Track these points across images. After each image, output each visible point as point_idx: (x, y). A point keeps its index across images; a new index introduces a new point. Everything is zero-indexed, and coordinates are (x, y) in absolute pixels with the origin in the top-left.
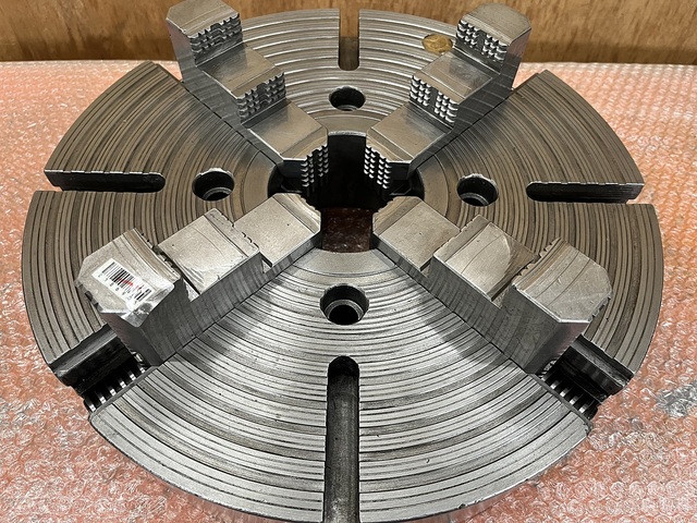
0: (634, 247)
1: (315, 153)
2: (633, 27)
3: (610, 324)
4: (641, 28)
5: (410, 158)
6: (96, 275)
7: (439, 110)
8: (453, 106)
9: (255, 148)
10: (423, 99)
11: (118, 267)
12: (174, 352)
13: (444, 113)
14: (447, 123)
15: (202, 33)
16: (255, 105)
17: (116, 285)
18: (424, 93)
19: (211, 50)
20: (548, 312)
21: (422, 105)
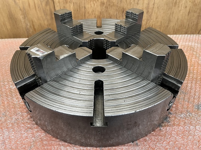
0: (178, 57)
1: (91, 40)
2: (173, 30)
3: (174, 72)
4: (175, 30)
5: (115, 40)
6: (31, 50)
7: (123, 31)
8: (126, 28)
9: (75, 41)
10: (118, 29)
11: (38, 49)
12: (50, 80)
13: (124, 31)
14: (125, 34)
15: (63, 14)
16: (75, 31)
17: (37, 52)
18: (118, 27)
19: (65, 19)
20: (154, 54)
21: (118, 31)
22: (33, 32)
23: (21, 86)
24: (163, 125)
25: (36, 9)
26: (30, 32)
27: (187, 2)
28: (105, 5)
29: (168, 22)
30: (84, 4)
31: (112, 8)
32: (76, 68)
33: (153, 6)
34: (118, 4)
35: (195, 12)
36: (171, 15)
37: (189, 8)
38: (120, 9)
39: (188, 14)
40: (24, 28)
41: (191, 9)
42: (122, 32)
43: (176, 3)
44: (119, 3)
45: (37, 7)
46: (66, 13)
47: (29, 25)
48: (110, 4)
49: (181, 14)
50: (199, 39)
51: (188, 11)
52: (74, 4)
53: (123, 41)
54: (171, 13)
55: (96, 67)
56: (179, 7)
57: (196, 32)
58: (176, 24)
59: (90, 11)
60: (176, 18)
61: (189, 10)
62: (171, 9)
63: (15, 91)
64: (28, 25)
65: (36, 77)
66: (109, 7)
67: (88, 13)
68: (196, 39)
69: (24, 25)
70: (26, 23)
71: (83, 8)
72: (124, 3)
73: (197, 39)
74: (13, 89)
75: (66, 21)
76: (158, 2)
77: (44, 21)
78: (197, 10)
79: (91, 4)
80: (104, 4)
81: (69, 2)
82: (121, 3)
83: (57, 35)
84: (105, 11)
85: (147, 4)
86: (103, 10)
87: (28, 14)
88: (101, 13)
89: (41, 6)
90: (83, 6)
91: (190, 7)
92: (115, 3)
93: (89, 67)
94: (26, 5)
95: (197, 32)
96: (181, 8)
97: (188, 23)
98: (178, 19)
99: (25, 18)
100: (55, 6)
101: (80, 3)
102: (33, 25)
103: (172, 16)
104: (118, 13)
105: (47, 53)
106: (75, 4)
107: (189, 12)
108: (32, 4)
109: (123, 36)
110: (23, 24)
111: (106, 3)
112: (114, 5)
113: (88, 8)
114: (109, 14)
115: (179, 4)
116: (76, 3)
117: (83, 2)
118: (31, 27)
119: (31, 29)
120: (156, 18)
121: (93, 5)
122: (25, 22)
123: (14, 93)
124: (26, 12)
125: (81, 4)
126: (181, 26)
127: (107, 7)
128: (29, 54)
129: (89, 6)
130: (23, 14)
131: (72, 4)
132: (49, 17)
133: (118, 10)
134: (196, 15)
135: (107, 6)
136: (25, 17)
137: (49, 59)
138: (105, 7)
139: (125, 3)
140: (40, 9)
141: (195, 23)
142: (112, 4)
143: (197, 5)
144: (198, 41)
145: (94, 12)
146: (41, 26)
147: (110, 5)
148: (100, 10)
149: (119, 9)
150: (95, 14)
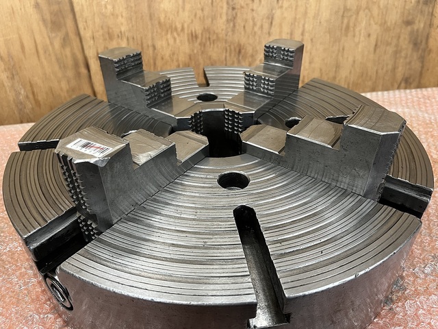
1: (195, 114)
3: (404, 170)
5: (253, 110)
6: (69, 146)
7: (264, 88)
8: (272, 82)
9: (157, 120)
10: (253, 85)
11: (84, 141)
12: (120, 218)
13: (267, 89)
14: (270, 95)
15: (121, 58)
16: (155, 96)
17: (84, 149)
18: (253, 81)
19: (126, 71)
20: (372, 131)
21: (253, 90)
22: (33, 109)
23: (42, 244)
24: (394, 298)
25: (38, 57)
26: (27, 111)
27: (370, 25)
28: (199, 40)
29: (334, 69)
30: (153, 39)
31: (216, 45)
32: (177, 183)
33: (301, 37)
34: (226, 35)
35: (388, 44)
36: (340, 54)
37: (375, 37)
38: (232, 47)
39: (375, 50)
40: (12, 102)
41: (380, 38)
42: (263, 93)
43: (348, 27)
44: (230, 33)
45: (41, 52)
46: (128, 56)
47: (22, 93)
48: (211, 36)
49: (360, 50)
50: (407, 99)
51: (374, 44)
52: (128, 39)
53: (267, 112)
54: (339, 51)
55: (225, 174)
56: (354, 36)
57: (393, 85)
58: (350, 72)
59: (167, 53)
60: (351, 59)
61: (375, 40)
62: (340, 41)
63: (12, 258)
64: (20, 93)
65: (78, 215)
66: (208, 43)
67: (162, 58)
68: (401, 100)
69: (11, 96)
70: (15, 90)
71: (151, 49)
72: (240, 34)
73: (404, 99)
74: (5, 254)
75: (129, 74)
76: (311, 29)
77: (59, 82)
78: (392, 39)
79: (167, 40)
80: (196, 37)
81: (116, 36)
82: (233, 34)
83: (108, 110)
84: (200, 53)
85: (288, 34)
86: (195, 51)
87: (20, 67)
88: (190, 58)
89: (50, 49)
90: (150, 43)
91: (378, 34)
92: (221, 36)
93: (208, 177)
94: (16, 49)
95: (396, 86)
96: (360, 38)
97: (375, 68)
98: (354, 62)
99: (13, 78)
100: (85, 47)
101: (141, 38)
102: (33, 93)
103: (342, 56)
104: (228, 55)
105: (114, 150)
106: (131, 40)
107: (376, 45)
108: (29, 45)
109: (267, 101)
110: (8, 92)
111: (200, 36)
112: (218, 38)
113: (162, 47)
114: (210, 58)
115: (354, 30)
116: (133, 38)
117: (150, 35)
118: (27, 97)
119: (28, 103)
120: (310, 63)
121: (171, 41)
122: (13, 86)
123: (9, 262)
124: (14, 65)
125: (144, 41)
126: (362, 75)
127: (203, 45)
128: (65, 157)
129: (164, 43)
130: (9, 69)
131: (125, 40)
132: (70, 73)
133: (228, 48)
134: (391, 50)
135: (204, 40)
136: (13, 75)
137: (118, 166)
138: (200, 44)
139: (243, 33)
140: (49, 55)
141: (390, 67)
142: (215, 37)
143: (390, 30)
144: (407, 103)
145: (175, 56)
146: (53, 95)
147: (209, 38)
148: (187, 51)
149: (230, 46)
150: (178, 61)
